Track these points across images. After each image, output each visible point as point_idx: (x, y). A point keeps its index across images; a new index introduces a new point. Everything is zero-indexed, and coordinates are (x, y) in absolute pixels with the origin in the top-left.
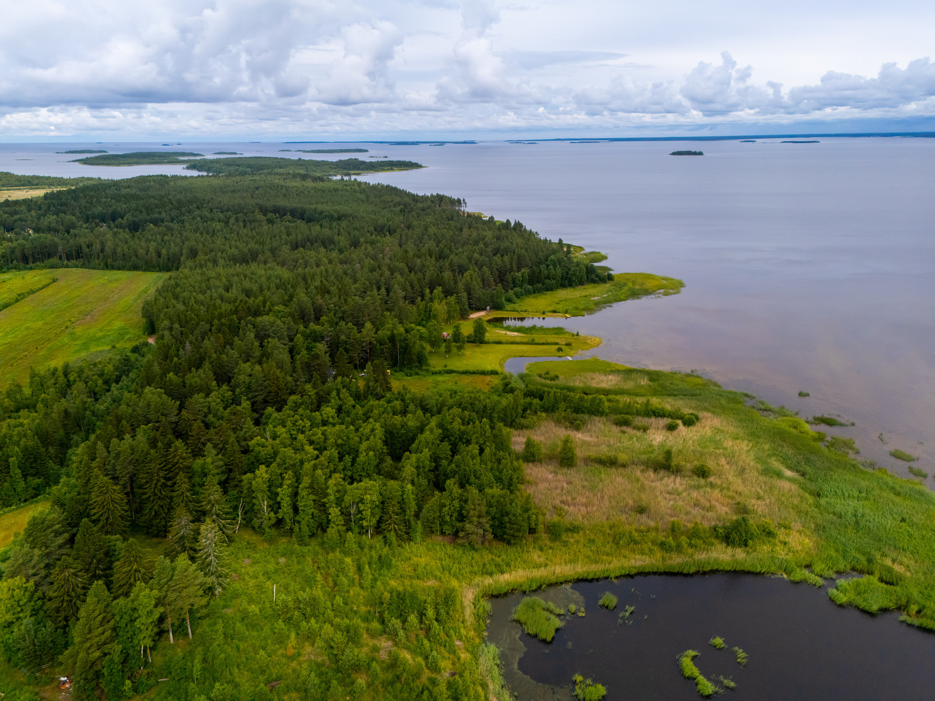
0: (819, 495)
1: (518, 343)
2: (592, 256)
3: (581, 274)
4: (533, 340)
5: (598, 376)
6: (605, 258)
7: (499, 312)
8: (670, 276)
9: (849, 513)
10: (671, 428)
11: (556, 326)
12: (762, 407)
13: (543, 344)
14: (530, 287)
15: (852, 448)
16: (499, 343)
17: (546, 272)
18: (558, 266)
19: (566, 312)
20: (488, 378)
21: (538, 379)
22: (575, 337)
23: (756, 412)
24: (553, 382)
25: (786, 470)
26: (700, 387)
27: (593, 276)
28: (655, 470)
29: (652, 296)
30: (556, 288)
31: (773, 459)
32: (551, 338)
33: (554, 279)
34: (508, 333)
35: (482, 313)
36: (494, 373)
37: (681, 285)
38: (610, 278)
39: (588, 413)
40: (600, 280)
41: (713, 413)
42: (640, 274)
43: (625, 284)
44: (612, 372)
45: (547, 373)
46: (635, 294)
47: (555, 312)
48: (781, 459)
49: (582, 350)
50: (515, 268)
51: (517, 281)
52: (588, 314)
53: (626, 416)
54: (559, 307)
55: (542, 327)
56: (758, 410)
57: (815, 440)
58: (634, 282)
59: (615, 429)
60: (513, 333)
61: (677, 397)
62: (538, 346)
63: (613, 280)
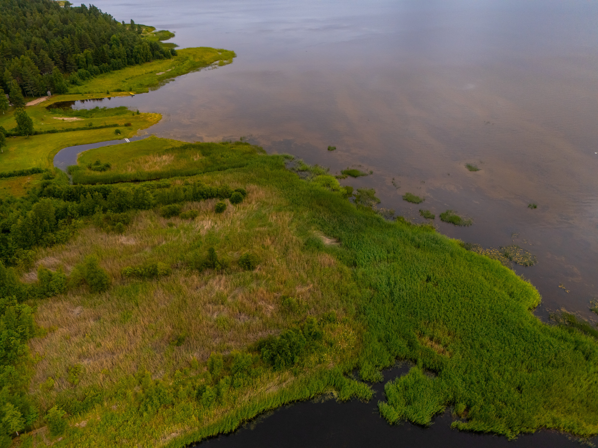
0: (355, 265)
1: (74, 130)
2: (161, 34)
3: (145, 51)
4: (91, 125)
5: (152, 158)
6: (172, 35)
7: (62, 96)
8: (225, 49)
9: (384, 283)
10: (220, 210)
11: (118, 106)
12: (301, 168)
13: (101, 127)
14: (95, 67)
15: (374, 199)
16: (53, 132)
17: (110, 52)
18: (121, 45)
19: (131, 90)
20: (28, 179)
21: (88, 171)
22: (136, 115)
23: (296, 174)
24: (103, 173)
25: (324, 238)
26: (247, 155)
27: (157, 53)
28: (200, 270)
29: (210, 67)
30: (123, 67)
31: (313, 228)
32: (110, 120)
33: (119, 57)
34: (66, 119)
35: (43, 99)
36: (35, 171)
37: (233, 55)
38: (174, 53)
39: (134, 207)
40: (165, 56)
41: (259, 183)
42: (200, 48)
43: (187, 58)
44: (167, 151)
45: (97, 163)
46: (195, 67)
47: (119, 91)
48: (319, 226)
49: (142, 129)
50: (77, 48)
51: (81, 62)
52: (152, 90)
53: (173, 206)
54: (125, 86)
55: (105, 108)
56: (297, 172)
57: (345, 196)
58: (194, 56)
59: (163, 222)
60: (72, 119)
61: (226, 171)
62: (95, 130)
63: (176, 55)
